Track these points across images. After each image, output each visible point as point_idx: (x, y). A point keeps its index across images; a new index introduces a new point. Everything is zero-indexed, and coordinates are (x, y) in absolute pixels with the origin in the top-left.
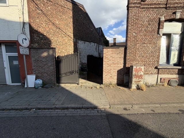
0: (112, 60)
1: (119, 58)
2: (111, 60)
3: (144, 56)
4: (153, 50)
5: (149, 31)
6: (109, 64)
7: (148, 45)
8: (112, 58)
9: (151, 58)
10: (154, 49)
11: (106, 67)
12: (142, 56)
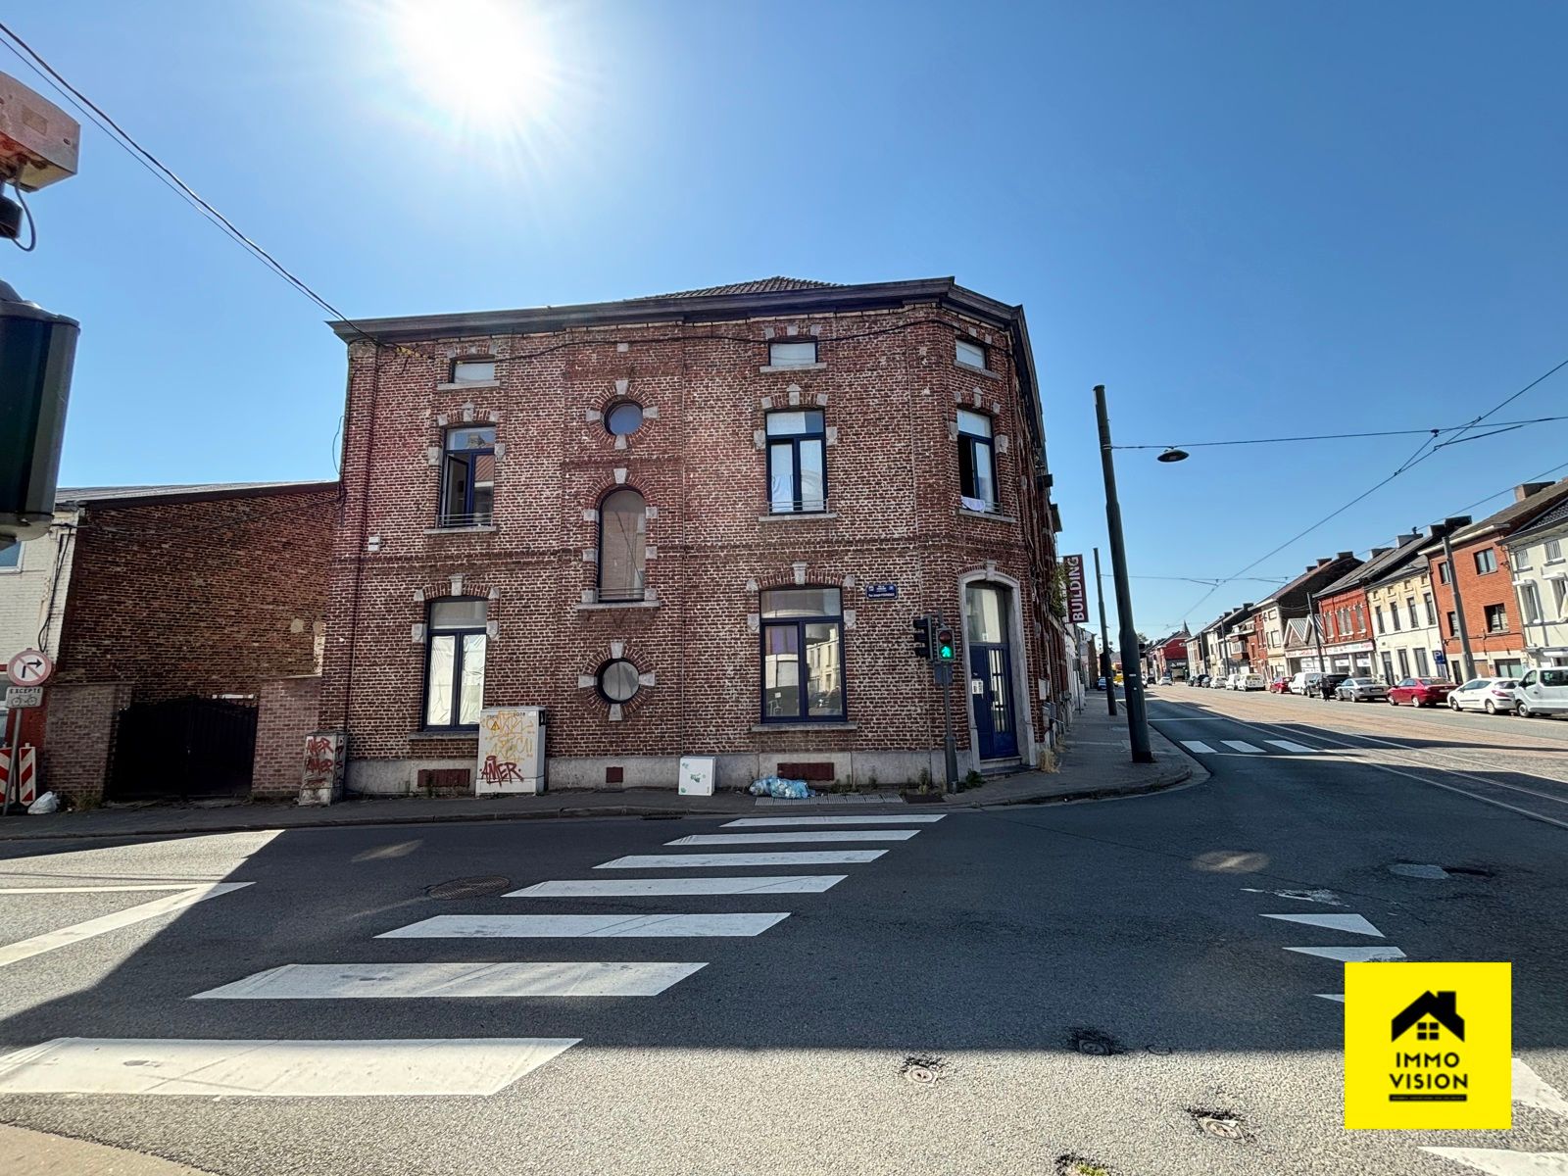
0: (285, 717)
1: (305, 709)
2: (280, 717)
3: (374, 703)
4: (401, 683)
5: (388, 630)
6: (274, 729)
7: (385, 669)
8: (285, 709)
9: (393, 709)
10: (402, 680)
11: (263, 738)
12: (369, 703)
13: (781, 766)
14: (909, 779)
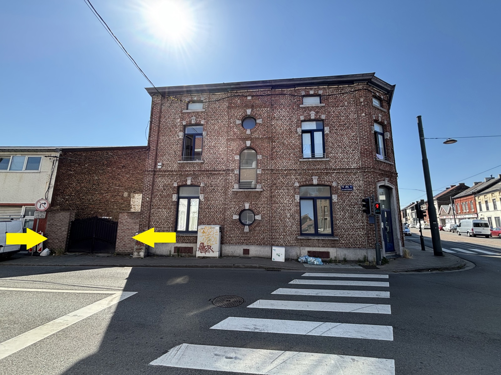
0: (127, 226)
1: (134, 223)
2: (125, 226)
3: (159, 222)
4: (168, 215)
5: (164, 196)
6: (123, 230)
7: (163, 210)
8: (127, 223)
9: (165, 224)
10: (169, 214)
11: (120, 233)
12: (157, 222)
13: (309, 252)
14: (359, 259)
